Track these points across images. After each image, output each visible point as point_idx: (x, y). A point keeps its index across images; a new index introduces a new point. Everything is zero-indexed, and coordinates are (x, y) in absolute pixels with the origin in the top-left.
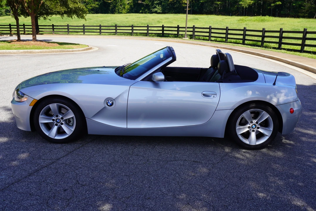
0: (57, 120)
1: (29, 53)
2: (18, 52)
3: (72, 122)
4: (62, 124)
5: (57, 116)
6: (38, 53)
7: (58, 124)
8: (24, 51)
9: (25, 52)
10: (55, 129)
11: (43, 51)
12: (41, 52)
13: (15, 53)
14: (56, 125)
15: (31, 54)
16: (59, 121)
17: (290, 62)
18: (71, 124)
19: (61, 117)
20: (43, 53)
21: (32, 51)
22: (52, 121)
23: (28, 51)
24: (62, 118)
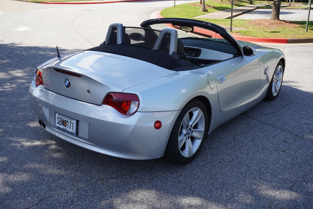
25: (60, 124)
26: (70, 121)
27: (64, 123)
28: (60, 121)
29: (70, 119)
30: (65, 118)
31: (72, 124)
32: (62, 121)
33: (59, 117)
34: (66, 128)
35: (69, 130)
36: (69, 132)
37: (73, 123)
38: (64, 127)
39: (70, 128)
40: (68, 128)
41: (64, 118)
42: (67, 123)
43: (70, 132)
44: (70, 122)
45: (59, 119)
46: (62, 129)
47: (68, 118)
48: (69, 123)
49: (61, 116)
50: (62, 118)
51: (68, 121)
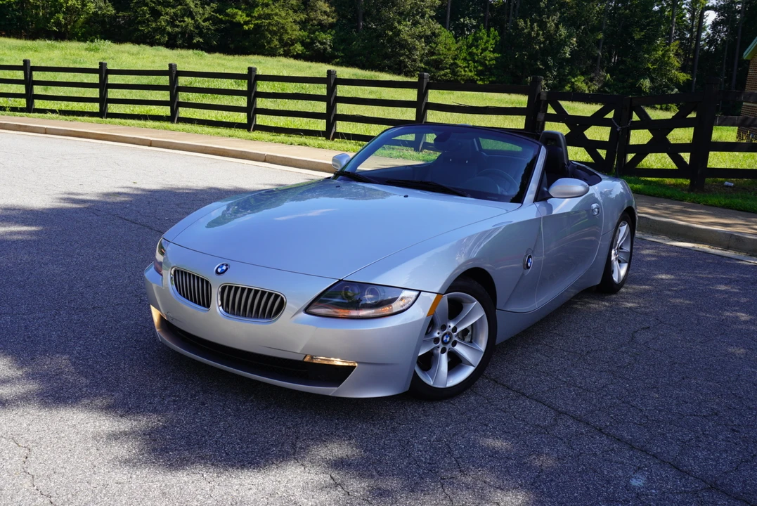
0: (445, 338)
3: (470, 333)
4: (454, 344)
5: (444, 327)
7: (449, 346)
10: (444, 360)
14: (443, 351)
16: (448, 339)
17: (151, 141)
18: (467, 339)
19: (452, 325)
22: (434, 345)
24: (455, 329)
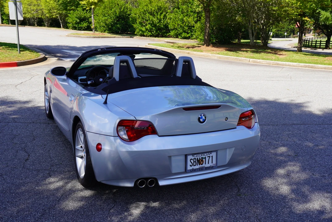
1: (310, 68)
2: (298, 65)
6: (322, 68)
8: (304, 65)
9: (306, 67)
11: (329, 67)
12: (325, 68)
13: (295, 66)
15: (311, 69)
20: (328, 69)
21: (314, 66)
23: (309, 66)
25: (195, 164)
26: (209, 155)
27: (200, 161)
28: (194, 162)
29: (208, 153)
30: (202, 155)
31: (211, 158)
32: (196, 162)
33: (193, 158)
34: (204, 165)
35: (207, 165)
36: (208, 167)
37: (212, 156)
38: (201, 166)
39: (208, 163)
40: (205, 164)
41: (199, 157)
42: (204, 160)
43: (210, 167)
44: (208, 157)
45: (192, 161)
46: (197, 169)
47: (205, 154)
48: (207, 159)
49: (195, 156)
50: (196, 158)
51: (205, 157)
